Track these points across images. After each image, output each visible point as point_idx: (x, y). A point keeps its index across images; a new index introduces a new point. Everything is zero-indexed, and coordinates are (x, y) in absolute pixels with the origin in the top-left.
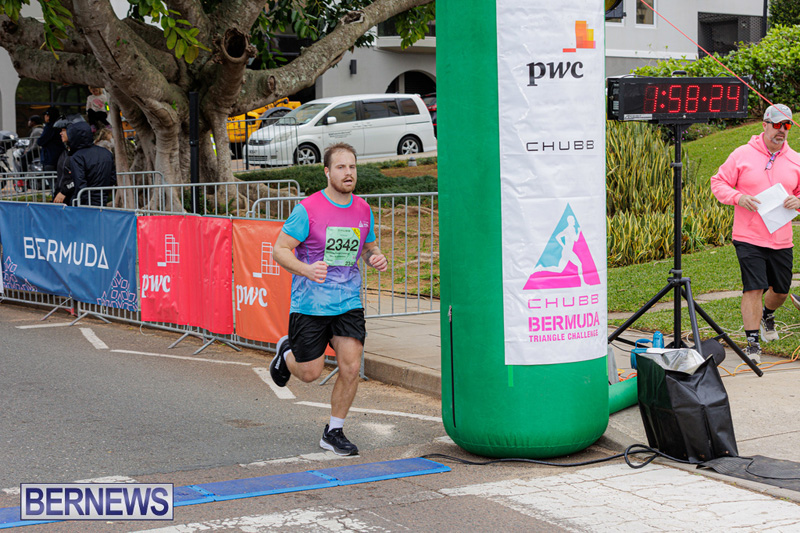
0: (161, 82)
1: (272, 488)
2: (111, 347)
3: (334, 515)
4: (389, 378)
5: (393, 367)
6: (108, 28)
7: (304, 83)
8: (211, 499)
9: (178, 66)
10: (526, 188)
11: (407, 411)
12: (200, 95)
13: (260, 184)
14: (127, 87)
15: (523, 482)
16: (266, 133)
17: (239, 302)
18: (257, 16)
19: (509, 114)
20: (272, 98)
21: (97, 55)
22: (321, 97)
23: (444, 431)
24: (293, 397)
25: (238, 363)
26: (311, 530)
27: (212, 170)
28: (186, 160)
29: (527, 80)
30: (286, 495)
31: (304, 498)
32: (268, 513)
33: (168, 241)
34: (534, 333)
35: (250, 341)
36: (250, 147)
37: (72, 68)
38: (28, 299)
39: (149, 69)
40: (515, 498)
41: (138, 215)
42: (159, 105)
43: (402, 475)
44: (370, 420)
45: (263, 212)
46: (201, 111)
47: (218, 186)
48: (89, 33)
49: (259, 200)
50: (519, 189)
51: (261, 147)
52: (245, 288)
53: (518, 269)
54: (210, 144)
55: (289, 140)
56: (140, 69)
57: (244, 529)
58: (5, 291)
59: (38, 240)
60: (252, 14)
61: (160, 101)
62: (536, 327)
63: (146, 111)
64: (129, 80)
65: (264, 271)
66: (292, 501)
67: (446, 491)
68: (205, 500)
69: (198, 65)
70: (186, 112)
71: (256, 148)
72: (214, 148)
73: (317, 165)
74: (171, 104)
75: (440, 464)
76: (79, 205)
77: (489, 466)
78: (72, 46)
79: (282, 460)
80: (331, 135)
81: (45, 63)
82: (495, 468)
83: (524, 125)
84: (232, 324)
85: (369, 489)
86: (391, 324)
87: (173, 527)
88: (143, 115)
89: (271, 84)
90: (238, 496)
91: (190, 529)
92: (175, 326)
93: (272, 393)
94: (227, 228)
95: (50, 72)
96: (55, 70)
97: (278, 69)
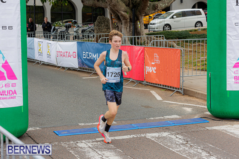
0: (124, 6)
1: (155, 126)
3: (174, 134)
4: (191, 95)
5: (192, 91)
7: (166, 6)
8: (137, 128)
9: (129, 1)
10: (234, 37)
11: (196, 104)
12: (135, 10)
13: (153, 36)
14: (114, 8)
15: (231, 126)
16: (155, 21)
17: (147, 71)
19: (230, 15)
20: (157, 10)
22: (172, 10)
23: (207, 110)
24: (162, 100)
25: (146, 89)
26: (167, 138)
27: (139, 32)
28: (131, 29)
29: (236, 4)
30: (159, 128)
31: (165, 129)
32: (154, 133)
34: (236, 81)
35: (149, 83)
36: (150, 25)
37: (98, 2)
38: (85, 70)
39: (121, 2)
40: (228, 131)
42: (123, 13)
43: (194, 123)
44: (185, 107)
45: (154, 45)
46: (136, 15)
47: (140, 37)
49: (152, 41)
50: (232, 37)
51: (153, 25)
52: (149, 67)
53: (231, 61)
54: (138, 24)
55: (162, 23)
56: (118, 2)
57: (147, 137)
58: (79, 68)
59: (87, 53)
61: (124, 12)
62: (236, 79)
63: (119, 15)
64: (115, 6)
65: (155, 62)
66: (161, 130)
67: (207, 128)
69: (135, 1)
70: (131, 15)
71: (152, 26)
72: (139, 26)
73: (170, 31)
74: (127, 13)
75: (206, 120)
76: (100, 43)
77: (221, 121)
79: (158, 118)
80: (174, 22)
81: (90, 1)
82: (222, 122)
83: (234, 18)
84: (144, 78)
85: (184, 127)
86: (192, 78)
87: (127, 136)
88: (118, 16)
89: (157, 6)
90: (145, 128)
91: (131, 136)
92: (127, 78)
93: (156, 98)
94: (143, 49)
95: (92, 4)
96: (93, 3)
97: (159, 2)
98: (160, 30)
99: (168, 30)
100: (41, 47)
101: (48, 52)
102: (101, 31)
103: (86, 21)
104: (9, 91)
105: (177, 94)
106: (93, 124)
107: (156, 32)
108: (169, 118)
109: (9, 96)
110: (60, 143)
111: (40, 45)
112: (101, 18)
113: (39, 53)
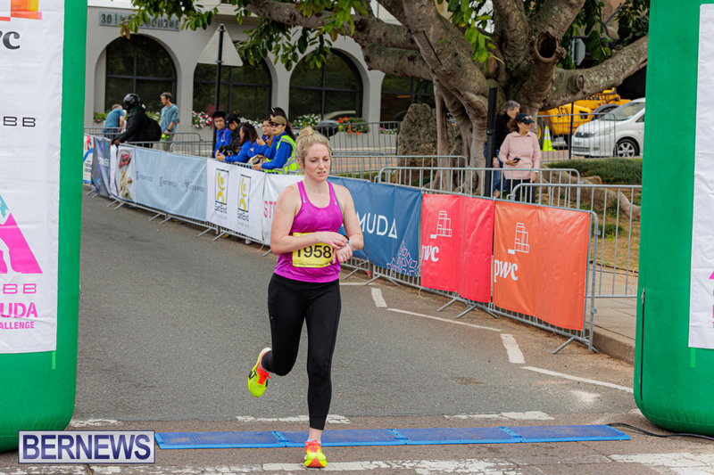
0: (478, 78)
1: (460, 438)
2: (389, 306)
3: (503, 467)
4: (616, 353)
5: (619, 343)
6: (432, 29)
7: (612, 83)
8: (403, 442)
11: (618, 384)
12: (515, 90)
13: (562, 172)
14: (447, 81)
15: (692, 456)
17: (496, 274)
18: (571, 22)
20: (580, 95)
21: (423, 52)
23: (635, 403)
24: (523, 362)
25: (490, 329)
30: (471, 446)
31: (486, 450)
32: (446, 459)
33: (442, 216)
35: (503, 311)
36: (575, 139)
37: (411, 63)
39: (468, 66)
40: (676, 470)
41: (423, 192)
42: (475, 98)
43: (583, 439)
44: (580, 388)
45: (562, 197)
48: (417, 32)
50: (710, 185)
51: (587, 140)
52: (501, 263)
53: (704, 258)
56: (459, 66)
57: (418, 471)
60: (567, 19)
61: (477, 94)
63: (464, 103)
64: (449, 75)
65: (517, 248)
66: (473, 452)
67: (615, 457)
68: (397, 443)
69: (515, 64)
70: (501, 105)
71: (581, 140)
74: (486, 97)
75: (621, 432)
76: (379, 181)
77: (668, 439)
78: (409, 44)
79: (483, 416)
81: (390, 58)
82: (672, 441)
84: (490, 293)
85: (546, 448)
87: (359, 463)
88: (462, 107)
89: (580, 83)
90: (428, 442)
91: (372, 466)
92: (445, 292)
93: (506, 356)
94: (491, 208)
95: (393, 66)
96: (397, 65)
97: (587, 70)
98: (608, 154)
99: (629, 158)
100: (224, 186)
101: (242, 201)
102: (415, 147)
103: (395, 117)
104: (16, 304)
105: (575, 349)
106: (280, 419)
107: (590, 160)
108: (514, 420)
109: (12, 320)
110: (153, 471)
111: (222, 179)
112: (419, 111)
113: (218, 204)
